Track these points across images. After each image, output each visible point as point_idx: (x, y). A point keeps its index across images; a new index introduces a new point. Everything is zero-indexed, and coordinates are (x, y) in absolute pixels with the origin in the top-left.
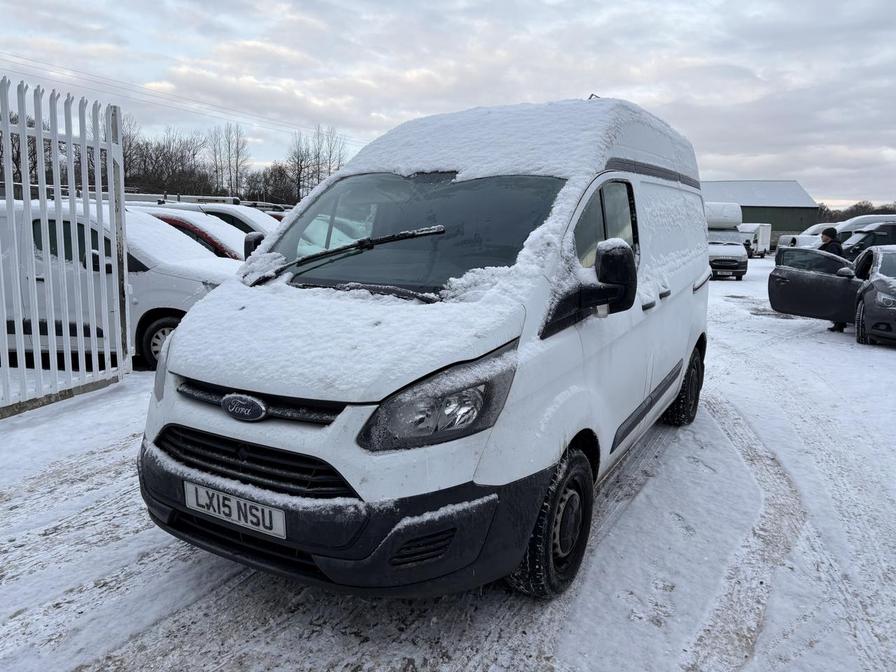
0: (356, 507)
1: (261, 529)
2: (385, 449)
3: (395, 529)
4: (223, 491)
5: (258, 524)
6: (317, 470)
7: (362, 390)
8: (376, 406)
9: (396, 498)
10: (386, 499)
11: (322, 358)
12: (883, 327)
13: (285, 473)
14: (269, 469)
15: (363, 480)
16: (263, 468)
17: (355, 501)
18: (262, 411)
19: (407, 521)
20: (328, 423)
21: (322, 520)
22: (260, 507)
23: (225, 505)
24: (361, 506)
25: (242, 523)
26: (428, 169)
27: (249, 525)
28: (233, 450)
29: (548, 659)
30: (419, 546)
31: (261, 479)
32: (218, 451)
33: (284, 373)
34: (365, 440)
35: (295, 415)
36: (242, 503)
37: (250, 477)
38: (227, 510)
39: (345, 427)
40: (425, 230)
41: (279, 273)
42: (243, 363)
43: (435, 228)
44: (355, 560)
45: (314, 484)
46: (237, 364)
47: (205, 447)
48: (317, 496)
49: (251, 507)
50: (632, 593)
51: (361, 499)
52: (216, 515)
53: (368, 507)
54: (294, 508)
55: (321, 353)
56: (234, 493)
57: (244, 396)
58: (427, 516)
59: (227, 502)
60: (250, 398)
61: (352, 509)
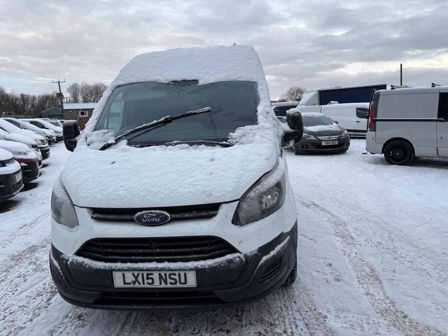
0: (239, 257)
1: (178, 285)
2: (247, 223)
3: (260, 263)
4: (147, 270)
5: (176, 283)
6: (210, 243)
7: (230, 194)
8: (238, 202)
9: (257, 248)
10: (253, 249)
11: (196, 181)
12: (305, 147)
13: (189, 249)
14: (177, 250)
15: (240, 242)
16: (173, 250)
17: (238, 254)
18: (168, 217)
19: (265, 258)
20: (214, 215)
21: (222, 269)
22: (177, 273)
23: (148, 278)
24: (242, 256)
25: (163, 285)
26: (179, 79)
27: (169, 286)
28: (148, 245)
29: (315, 310)
30: (270, 270)
31: (172, 257)
32: (134, 248)
33: (178, 193)
34: (236, 220)
35: (191, 215)
36: (163, 274)
37: (164, 257)
38: (150, 281)
39: (226, 215)
40: (201, 110)
41: (117, 141)
42: (144, 192)
43: (207, 109)
44: (241, 286)
45: (209, 252)
46: (140, 194)
47: (122, 248)
48: (213, 258)
49: (170, 275)
50: (318, 272)
51: (240, 253)
52: (142, 286)
53: (245, 256)
54: (202, 267)
55: (194, 179)
56: (156, 269)
57: (154, 211)
58: (272, 253)
59: (150, 276)
60: (157, 211)
61: (238, 259)
